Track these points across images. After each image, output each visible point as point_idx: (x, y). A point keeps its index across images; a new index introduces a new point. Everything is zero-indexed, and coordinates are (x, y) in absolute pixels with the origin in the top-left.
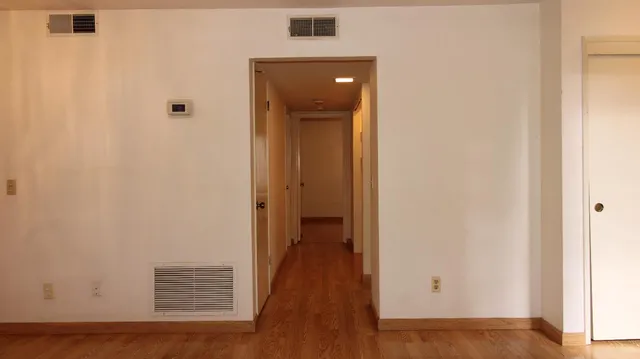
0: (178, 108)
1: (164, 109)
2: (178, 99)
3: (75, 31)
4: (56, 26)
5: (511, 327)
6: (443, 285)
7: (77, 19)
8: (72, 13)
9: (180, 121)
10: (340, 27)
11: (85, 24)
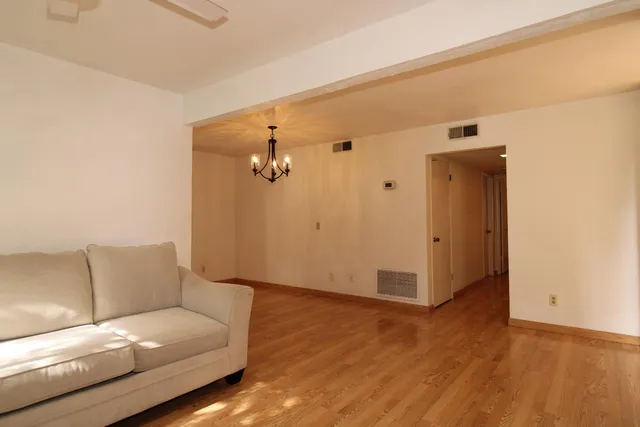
0: (388, 185)
1: (381, 186)
2: (388, 179)
3: (344, 150)
4: (336, 149)
5: (620, 341)
6: (558, 300)
7: (344, 144)
8: (342, 141)
9: (388, 192)
10: (480, 130)
11: (347, 146)
